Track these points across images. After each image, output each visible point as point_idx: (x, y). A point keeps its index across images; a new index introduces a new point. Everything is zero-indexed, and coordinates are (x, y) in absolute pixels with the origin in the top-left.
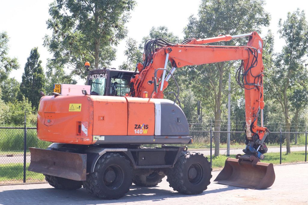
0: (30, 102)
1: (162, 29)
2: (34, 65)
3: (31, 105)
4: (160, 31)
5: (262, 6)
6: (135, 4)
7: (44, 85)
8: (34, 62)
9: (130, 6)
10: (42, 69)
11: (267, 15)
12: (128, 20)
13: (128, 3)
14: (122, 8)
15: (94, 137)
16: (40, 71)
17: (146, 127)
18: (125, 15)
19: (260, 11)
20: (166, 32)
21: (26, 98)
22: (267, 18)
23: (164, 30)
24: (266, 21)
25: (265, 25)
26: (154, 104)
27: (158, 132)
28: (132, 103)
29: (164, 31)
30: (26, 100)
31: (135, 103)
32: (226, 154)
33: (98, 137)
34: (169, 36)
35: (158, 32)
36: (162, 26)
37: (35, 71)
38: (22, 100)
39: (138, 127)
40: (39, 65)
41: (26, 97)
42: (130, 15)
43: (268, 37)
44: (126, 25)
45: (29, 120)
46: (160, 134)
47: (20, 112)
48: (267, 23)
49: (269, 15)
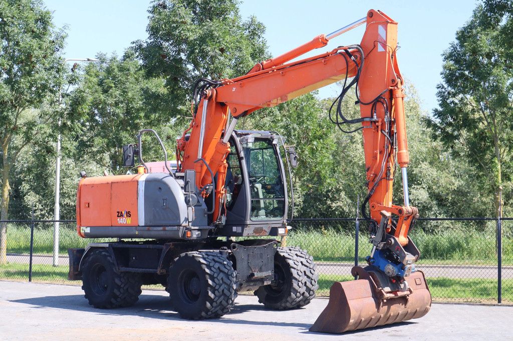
15: (82, 228)
17: (129, 214)
26: (138, 181)
27: (142, 222)
28: (115, 183)
31: (118, 182)
33: (84, 228)
39: (120, 215)
46: (143, 225)
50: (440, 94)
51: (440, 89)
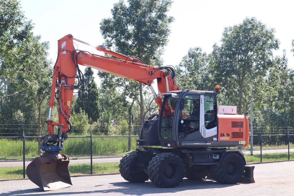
0: (87, 114)
1: (197, 49)
2: (89, 81)
3: (87, 117)
4: (195, 51)
5: (273, 33)
6: (168, 41)
7: (98, 98)
8: (89, 78)
9: (164, 43)
10: (96, 84)
11: (276, 41)
12: (163, 53)
13: (162, 41)
14: (158, 44)
16: (94, 86)
18: (161, 49)
19: (271, 37)
20: (201, 52)
21: (83, 111)
22: (277, 43)
23: (199, 50)
24: (276, 46)
25: (275, 49)
29: (198, 52)
30: (83, 112)
32: (250, 154)
34: (204, 55)
35: (194, 52)
36: (197, 47)
37: (89, 86)
38: (80, 113)
40: (92, 81)
41: (83, 109)
42: (164, 49)
43: (277, 59)
44: (162, 56)
45: (86, 129)
47: (79, 123)
48: (277, 47)
49: (278, 40)
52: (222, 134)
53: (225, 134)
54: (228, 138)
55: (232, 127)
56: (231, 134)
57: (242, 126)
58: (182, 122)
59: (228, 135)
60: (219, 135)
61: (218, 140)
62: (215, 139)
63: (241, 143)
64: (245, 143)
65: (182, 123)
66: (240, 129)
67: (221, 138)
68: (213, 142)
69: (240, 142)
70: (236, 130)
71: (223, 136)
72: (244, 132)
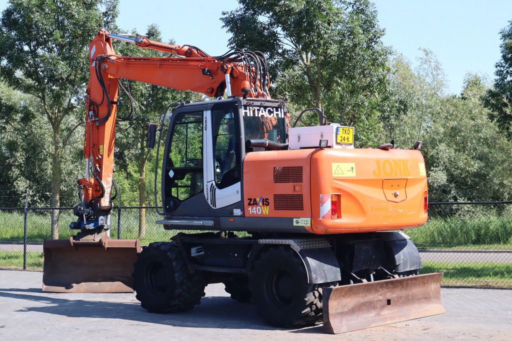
50: (499, 73)
51: (499, 68)
52: (250, 199)
53: (258, 200)
54: (266, 211)
55: (276, 182)
56: (271, 201)
57: (299, 179)
58: (171, 174)
59: (266, 202)
60: (246, 202)
61: (244, 213)
62: (237, 212)
63: (297, 222)
64: (309, 222)
65: (171, 177)
66: (294, 186)
67: (250, 209)
68: (232, 220)
69: (295, 220)
70: (286, 188)
71: (254, 204)
72: (305, 193)
